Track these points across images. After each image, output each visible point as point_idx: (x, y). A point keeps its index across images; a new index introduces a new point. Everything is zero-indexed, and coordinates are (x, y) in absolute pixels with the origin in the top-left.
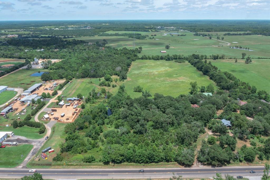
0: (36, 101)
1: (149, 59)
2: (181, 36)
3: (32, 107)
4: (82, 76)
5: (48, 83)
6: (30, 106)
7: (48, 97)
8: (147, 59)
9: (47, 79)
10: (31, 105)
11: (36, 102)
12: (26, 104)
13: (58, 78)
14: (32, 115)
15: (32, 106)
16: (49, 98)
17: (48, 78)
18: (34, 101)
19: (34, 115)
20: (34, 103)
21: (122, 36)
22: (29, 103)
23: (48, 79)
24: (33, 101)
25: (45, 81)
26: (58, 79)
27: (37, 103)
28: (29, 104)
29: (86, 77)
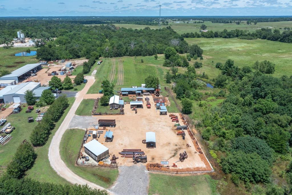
0: (38, 98)
1: (197, 37)
2: (198, 23)
3: (29, 115)
4: (116, 53)
5: (53, 64)
6: (22, 112)
7: (67, 89)
8: (194, 37)
9: (49, 57)
10: (26, 109)
11: (38, 101)
12: (9, 106)
13: (71, 56)
14: (36, 145)
15: (27, 112)
16: (70, 91)
17: (52, 56)
18: (33, 98)
19: (44, 144)
20: (33, 104)
21: (125, 23)
22: (17, 103)
23: (52, 58)
24: (30, 99)
25: (46, 60)
26: (71, 59)
27: (43, 103)
28: (19, 107)
29: (124, 55)
